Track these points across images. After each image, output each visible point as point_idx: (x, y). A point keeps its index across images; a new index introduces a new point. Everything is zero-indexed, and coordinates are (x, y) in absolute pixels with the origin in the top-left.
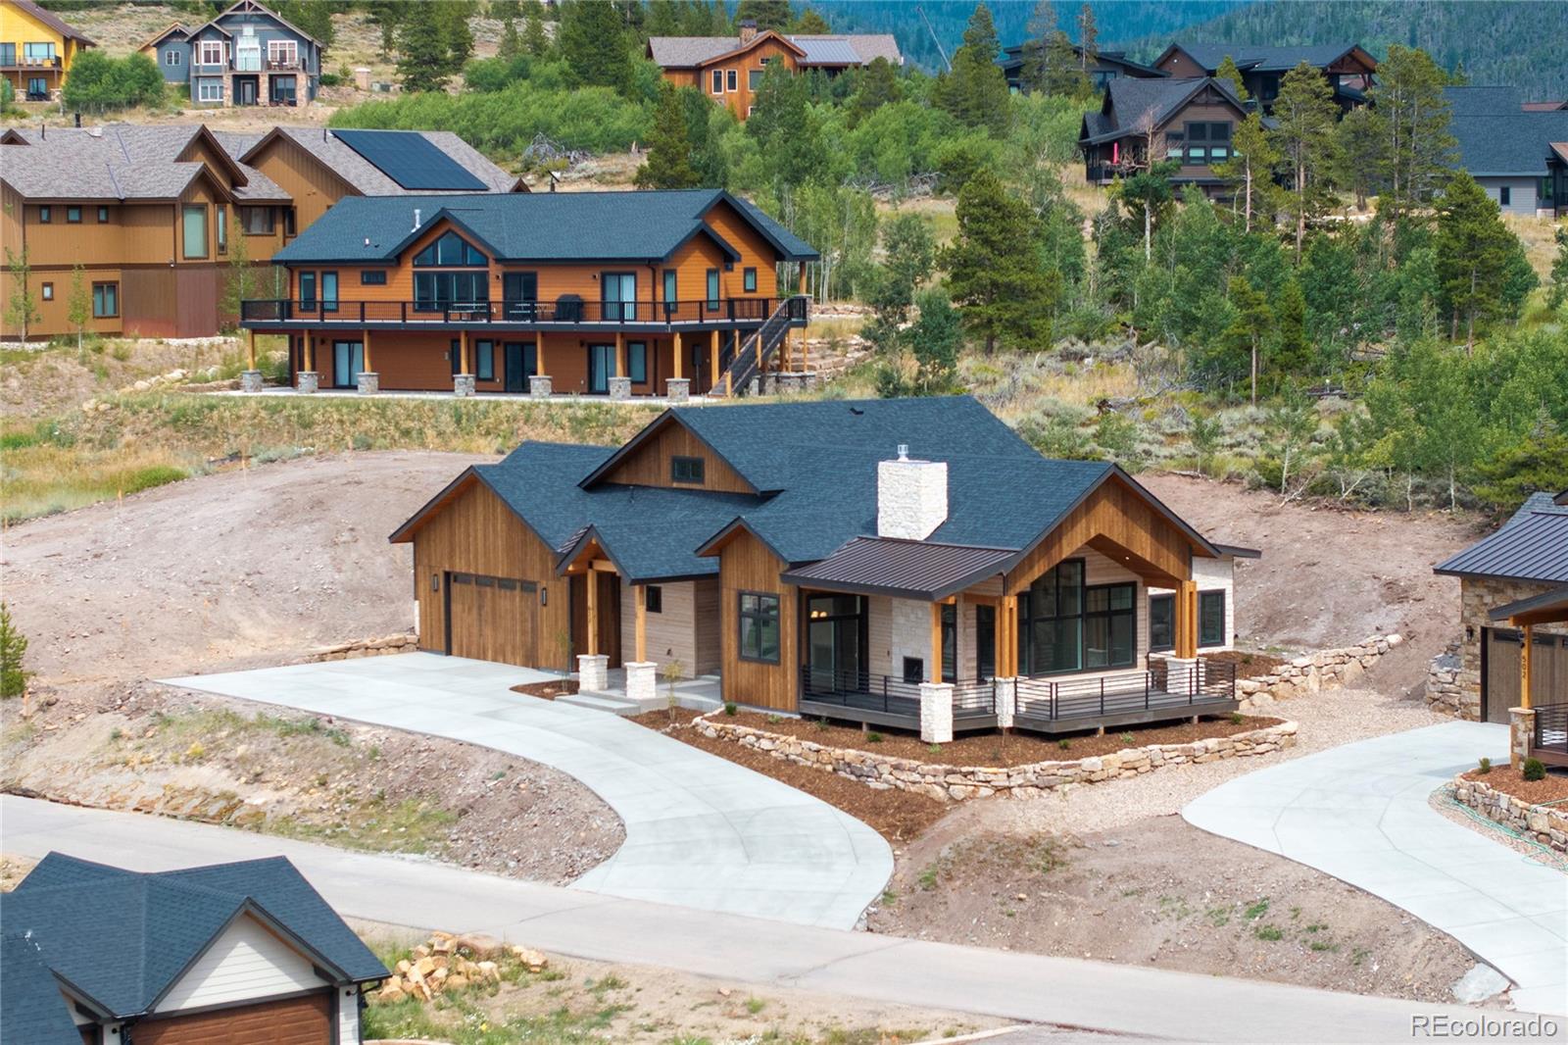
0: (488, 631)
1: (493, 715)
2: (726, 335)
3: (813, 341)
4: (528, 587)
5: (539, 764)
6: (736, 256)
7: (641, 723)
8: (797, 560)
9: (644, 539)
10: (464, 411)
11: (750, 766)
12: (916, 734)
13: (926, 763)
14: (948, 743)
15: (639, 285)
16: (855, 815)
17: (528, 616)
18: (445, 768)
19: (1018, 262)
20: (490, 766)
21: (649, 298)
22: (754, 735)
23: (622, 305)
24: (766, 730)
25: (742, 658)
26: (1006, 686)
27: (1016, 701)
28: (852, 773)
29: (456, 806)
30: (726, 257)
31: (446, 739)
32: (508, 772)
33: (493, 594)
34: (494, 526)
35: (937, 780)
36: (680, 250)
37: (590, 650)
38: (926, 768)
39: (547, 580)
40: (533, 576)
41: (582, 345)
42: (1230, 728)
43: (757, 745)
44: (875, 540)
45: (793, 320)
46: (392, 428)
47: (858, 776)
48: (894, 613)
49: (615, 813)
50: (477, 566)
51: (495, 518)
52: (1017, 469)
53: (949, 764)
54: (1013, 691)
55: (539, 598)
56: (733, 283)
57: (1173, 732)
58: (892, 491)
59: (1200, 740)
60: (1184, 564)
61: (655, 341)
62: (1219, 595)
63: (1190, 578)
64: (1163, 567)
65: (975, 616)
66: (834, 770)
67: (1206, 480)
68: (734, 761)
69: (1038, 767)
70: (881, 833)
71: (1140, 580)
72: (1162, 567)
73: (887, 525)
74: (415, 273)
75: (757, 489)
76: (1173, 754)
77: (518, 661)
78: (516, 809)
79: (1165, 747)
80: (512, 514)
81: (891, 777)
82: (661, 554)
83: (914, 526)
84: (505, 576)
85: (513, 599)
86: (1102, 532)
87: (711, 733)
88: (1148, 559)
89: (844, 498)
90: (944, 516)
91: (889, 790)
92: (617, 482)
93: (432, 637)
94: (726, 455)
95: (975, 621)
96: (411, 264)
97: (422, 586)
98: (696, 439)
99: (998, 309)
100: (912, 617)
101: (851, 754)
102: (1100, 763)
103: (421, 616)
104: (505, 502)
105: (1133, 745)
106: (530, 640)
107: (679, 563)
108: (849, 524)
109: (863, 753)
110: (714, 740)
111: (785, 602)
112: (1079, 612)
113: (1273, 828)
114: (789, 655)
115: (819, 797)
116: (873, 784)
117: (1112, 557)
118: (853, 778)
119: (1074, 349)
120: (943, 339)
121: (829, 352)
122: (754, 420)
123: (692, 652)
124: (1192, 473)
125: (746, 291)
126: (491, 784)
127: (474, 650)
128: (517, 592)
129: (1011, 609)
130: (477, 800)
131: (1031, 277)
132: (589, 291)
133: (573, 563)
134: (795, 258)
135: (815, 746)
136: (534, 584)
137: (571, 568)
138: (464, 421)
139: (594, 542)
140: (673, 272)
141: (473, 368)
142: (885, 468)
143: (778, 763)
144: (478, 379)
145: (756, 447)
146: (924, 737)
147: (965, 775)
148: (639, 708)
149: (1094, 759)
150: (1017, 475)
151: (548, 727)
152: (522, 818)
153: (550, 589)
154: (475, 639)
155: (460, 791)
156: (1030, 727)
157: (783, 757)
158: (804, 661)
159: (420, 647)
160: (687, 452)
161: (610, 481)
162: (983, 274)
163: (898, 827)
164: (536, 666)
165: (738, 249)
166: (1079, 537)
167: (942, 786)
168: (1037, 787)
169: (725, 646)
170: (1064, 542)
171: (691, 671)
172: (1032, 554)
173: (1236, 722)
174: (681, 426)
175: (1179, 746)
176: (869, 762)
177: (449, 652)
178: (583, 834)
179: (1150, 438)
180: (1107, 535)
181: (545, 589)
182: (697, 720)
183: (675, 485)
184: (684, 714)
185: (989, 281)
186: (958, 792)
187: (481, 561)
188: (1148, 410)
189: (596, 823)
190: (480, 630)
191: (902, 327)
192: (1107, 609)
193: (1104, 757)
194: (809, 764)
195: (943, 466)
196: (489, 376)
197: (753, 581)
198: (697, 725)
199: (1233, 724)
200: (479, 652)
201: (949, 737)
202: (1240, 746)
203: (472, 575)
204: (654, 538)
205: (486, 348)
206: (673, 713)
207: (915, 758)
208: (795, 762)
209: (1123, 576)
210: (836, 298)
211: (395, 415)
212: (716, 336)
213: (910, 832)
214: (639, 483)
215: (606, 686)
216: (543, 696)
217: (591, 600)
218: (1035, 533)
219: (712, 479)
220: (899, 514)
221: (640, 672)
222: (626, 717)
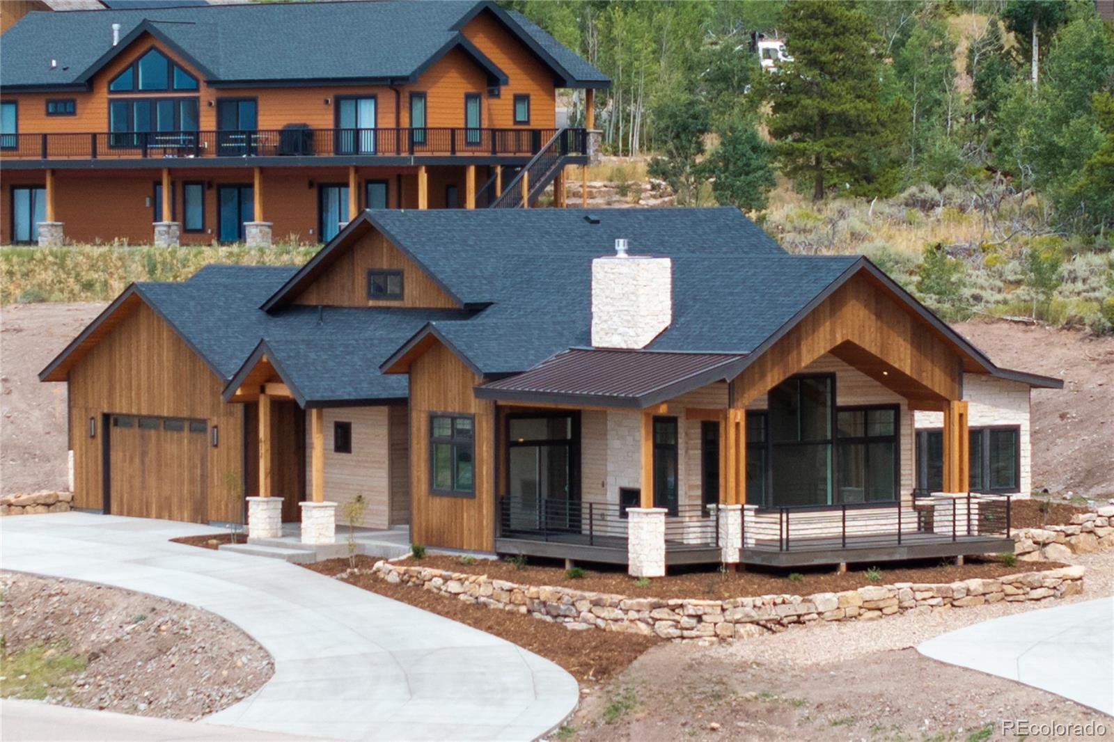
0: (152, 482)
1: (143, 562)
2: (485, 172)
3: (598, 184)
4: (198, 426)
5: (185, 605)
6: (502, 78)
7: (314, 570)
8: (494, 371)
9: (324, 357)
10: (159, 259)
11: (434, 610)
12: (622, 568)
13: (630, 597)
14: (660, 578)
15: (380, 110)
16: (545, 656)
17: (198, 462)
18: (77, 612)
19: (854, 88)
20: (130, 611)
21: (392, 124)
22: (441, 576)
23: (357, 132)
24: (455, 571)
25: (434, 491)
26: (732, 513)
27: (743, 532)
28: (548, 613)
29: (86, 652)
30: (491, 80)
31: (82, 582)
32: (150, 616)
33: (158, 439)
34: (159, 355)
35: (641, 615)
36: (429, 68)
37: (262, 490)
38: (629, 602)
39: (219, 417)
40: (202, 412)
41: (311, 185)
42: (1001, 570)
43: (444, 588)
44: (587, 351)
45: (570, 155)
46: (71, 280)
47: (555, 617)
48: (609, 437)
49: (266, 652)
50: (139, 405)
51: (161, 346)
52: (756, 267)
53: (656, 596)
54: (739, 520)
55: (209, 440)
56: (500, 111)
57: (931, 572)
58: (607, 293)
59: (961, 580)
60: (953, 380)
61: (399, 177)
62: (1014, 431)
63: (960, 398)
64: (926, 382)
65: (699, 436)
66: (529, 611)
67: (1042, 326)
68: (416, 606)
69: (758, 601)
70: (571, 672)
71: (904, 403)
72: (924, 383)
73: (602, 333)
74: (110, 101)
75: (459, 301)
76: (927, 595)
77: (186, 515)
78: (154, 652)
79: (916, 586)
80: (180, 340)
81: (590, 615)
82: (344, 375)
83: (631, 332)
84: (171, 415)
85: (180, 441)
86: (850, 338)
87: (393, 578)
88: (908, 372)
89: (560, 308)
90: (667, 321)
91: (588, 630)
92: (306, 303)
93: (87, 494)
94: (426, 262)
95: (699, 442)
96: (105, 90)
97: (77, 432)
98: (396, 249)
99: (827, 146)
100: (629, 439)
101: (546, 591)
102: (835, 599)
103: (75, 469)
104: (170, 323)
105: (877, 582)
106: (199, 490)
107: (365, 385)
108: (561, 335)
109: (559, 588)
110: (397, 585)
111: (480, 423)
112: (829, 436)
113: (1018, 659)
114: (485, 485)
115: (507, 639)
116: (571, 625)
117: (869, 373)
118: (549, 619)
119: (922, 196)
120: (747, 174)
121: (617, 197)
122: (465, 226)
123: (385, 498)
124: (1025, 319)
125: (516, 122)
126: (128, 628)
127: (136, 506)
128: (186, 433)
129: (737, 424)
130: (110, 645)
131: (869, 106)
132: (318, 116)
133: (243, 385)
134: (578, 84)
135: (508, 585)
136: (204, 421)
137: (239, 392)
138: (158, 272)
139: (265, 360)
140: (422, 96)
141: (180, 216)
142: (600, 266)
143: (466, 607)
144: (186, 230)
145: (463, 255)
146: (631, 571)
147: (673, 608)
148: (315, 555)
149: (829, 595)
150: (754, 275)
151: (205, 573)
152: (160, 660)
153: (222, 426)
154: (137, 492)
155: (93, 637)
156: (757, 561)
157: (472, 600)
158: (502, 491)
159: (74, 505)
160: (384, 264)
161: (298, 303)
162: (809, 101)
163: (591, 666)
164: (206, 522)
165: (506, 71)
166: (822, 344)
167: (648, 623)
168: (758, 624)
169: (415, 480)
170: (804, 349)
171: (384, 521)
172: (762, 359)
173: (1009, 564)
174: (379, 233)
175: (934, 586)
176: (566, 598)
177: (107, 510)
178: (225, 673)
179: (986, 284)
180: (857, 342)
181: (216, 427)
182: (379, 564)
183: (371, 303)
184: (365, 561)
185: (816, 111)
186: (665, 628)
187: (144, 397)
188: (990, 256)
189: (242, 660)
190: (143, 482)
191: (699, 159)
192: (863, 435)
193: (840, 594)
194: (501, 606)
195: (667, 262)
196: (199, 226)
197: (446, 399)
198: (378, 570)
199: (1005, 567)
200: (141, 509)
201: (660, 571)
202: (1010, 589)
203: (134, 416)
204: (336, 356)
205: (195, 192)
206: (354, 561)
207: (617, 593)
208: (485, 605)
209: (885, 396)
210: (649, 149)
211: (76, 265)
212: (471, 173)
213: (604, 672)
214: (331, 303)
215: (280, 533)
216: (207, 546)
217: (263, 431)
218: (767, 335)
219: (414, 294)
220: (615, 319)
221: (316, 513)
222: (299, 564)
